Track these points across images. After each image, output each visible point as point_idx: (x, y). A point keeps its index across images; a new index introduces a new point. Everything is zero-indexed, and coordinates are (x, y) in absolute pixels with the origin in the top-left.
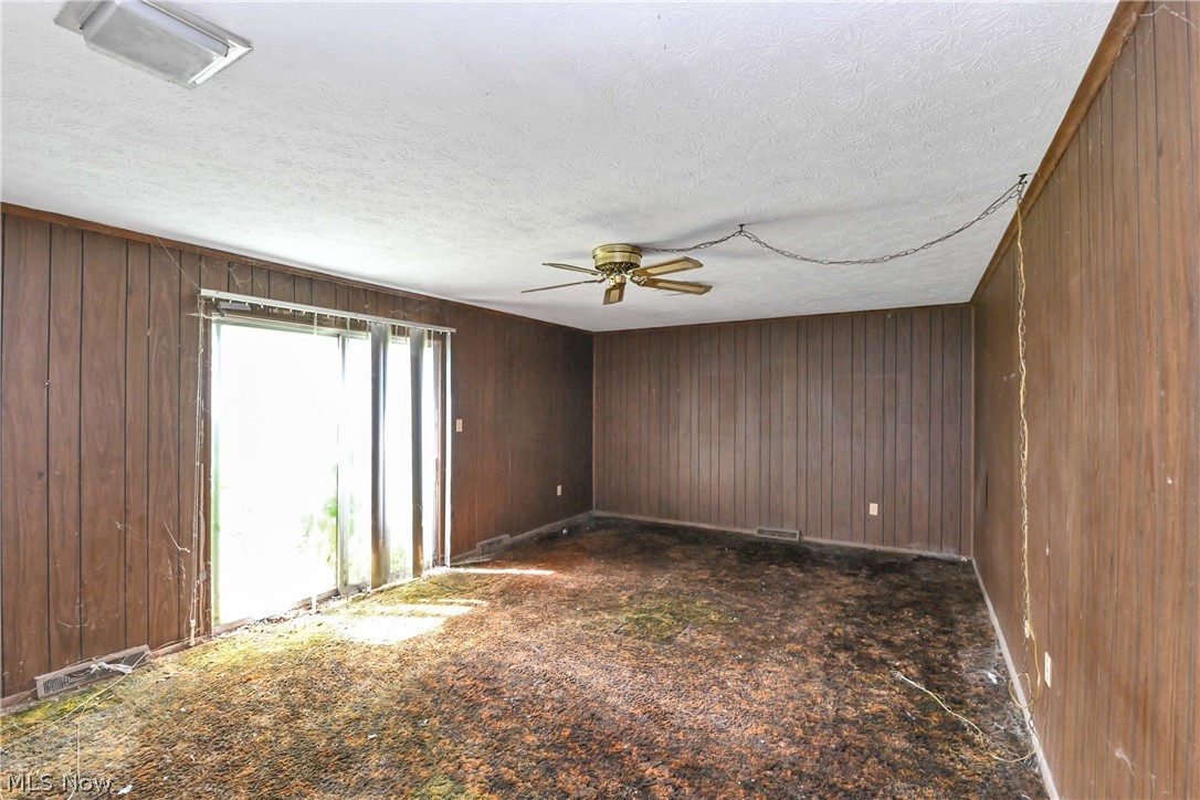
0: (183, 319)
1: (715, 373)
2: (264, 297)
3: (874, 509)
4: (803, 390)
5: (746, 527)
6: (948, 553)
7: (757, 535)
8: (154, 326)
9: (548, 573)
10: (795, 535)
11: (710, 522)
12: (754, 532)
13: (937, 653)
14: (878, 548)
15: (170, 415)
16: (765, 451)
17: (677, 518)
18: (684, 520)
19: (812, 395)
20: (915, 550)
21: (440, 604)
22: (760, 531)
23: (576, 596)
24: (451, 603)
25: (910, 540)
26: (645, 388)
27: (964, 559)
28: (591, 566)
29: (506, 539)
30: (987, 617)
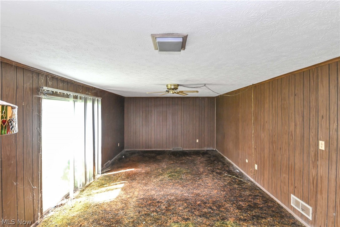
0: (33, 98)
1: (161, 110)
2: (56, 89)
3: (197, 141)
4: (183, 114)
5: (169, 148)
6: (211, 149)
7: (172, 150)
8: (25, 102)
9: (133, 169)
10: (181, 149)
11: (160, 148)
12: (171, 149)
13: (227, 169)
14: (199, 149)
15: (30, 136)
16: (174, 129)
17: (151, 148)
18: (153, 148)
19: (185, 115)
20: (206, 149)
21: (111, 185)
22: (173, 149)
23: (147, 173)
24: (116, 184)
25: (204, 147)
26: (141, 113)
27: (214, 149)
28: (143, 165)
29: (110, 162)
30: (227, 160)
